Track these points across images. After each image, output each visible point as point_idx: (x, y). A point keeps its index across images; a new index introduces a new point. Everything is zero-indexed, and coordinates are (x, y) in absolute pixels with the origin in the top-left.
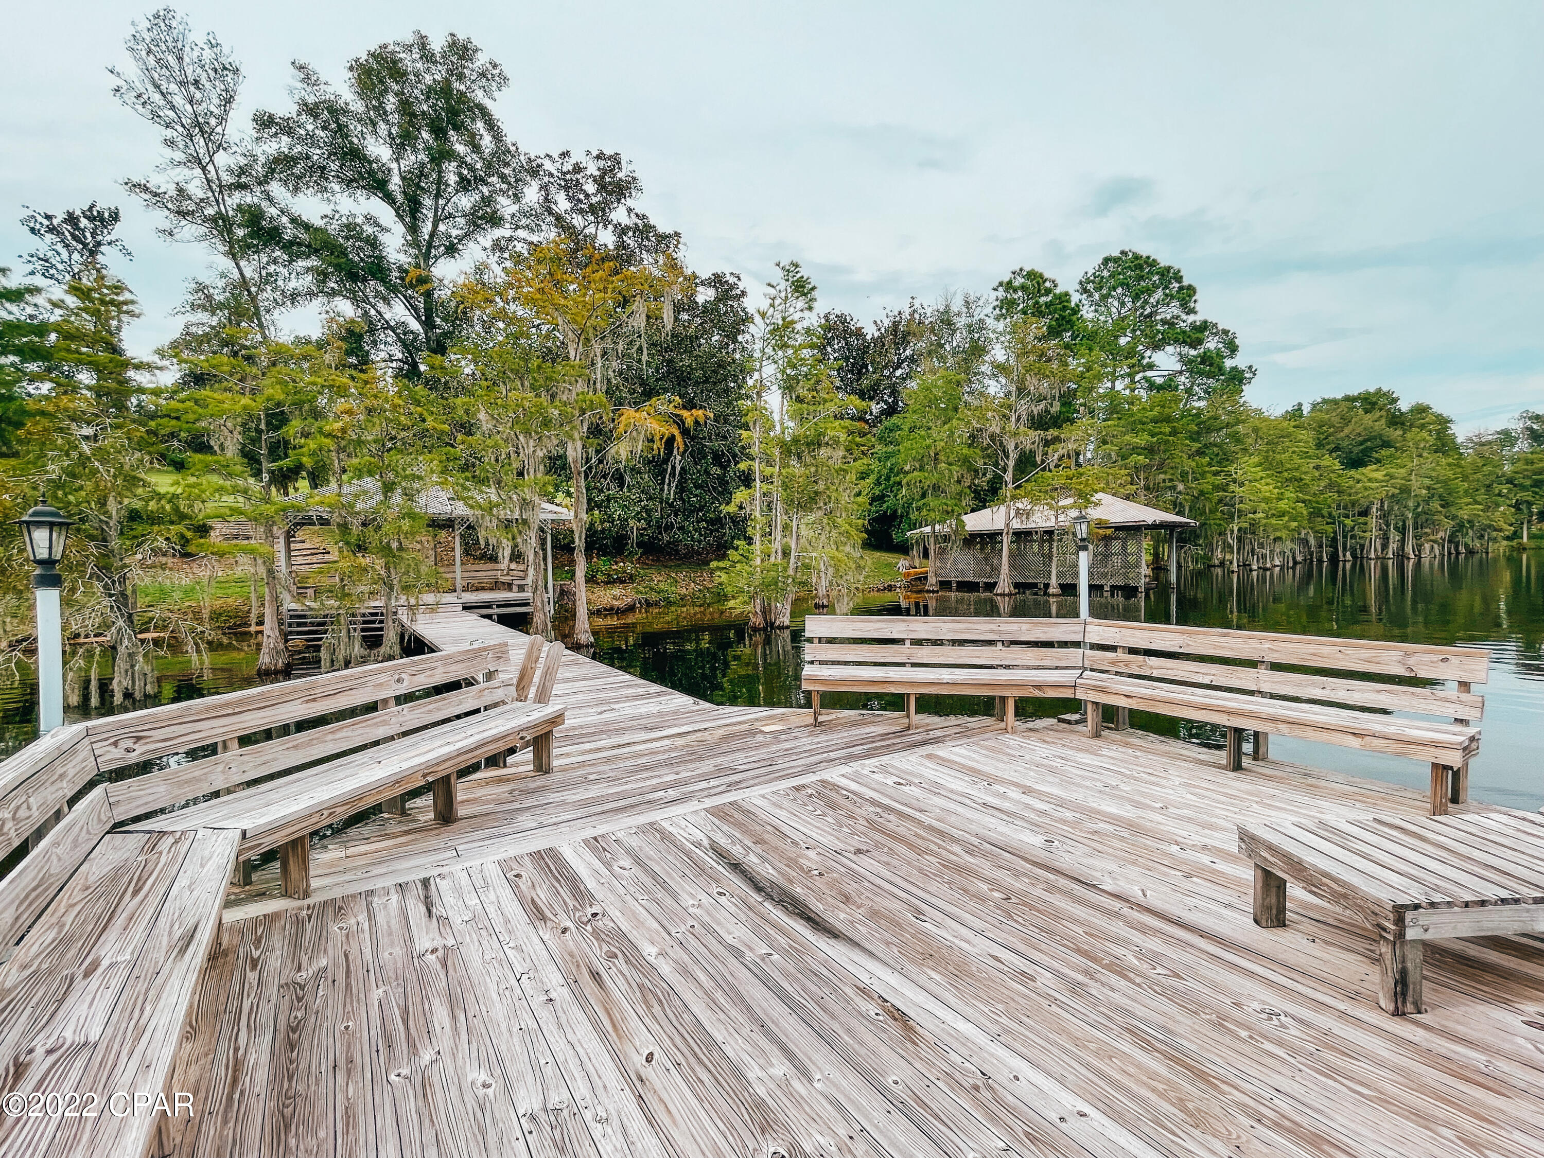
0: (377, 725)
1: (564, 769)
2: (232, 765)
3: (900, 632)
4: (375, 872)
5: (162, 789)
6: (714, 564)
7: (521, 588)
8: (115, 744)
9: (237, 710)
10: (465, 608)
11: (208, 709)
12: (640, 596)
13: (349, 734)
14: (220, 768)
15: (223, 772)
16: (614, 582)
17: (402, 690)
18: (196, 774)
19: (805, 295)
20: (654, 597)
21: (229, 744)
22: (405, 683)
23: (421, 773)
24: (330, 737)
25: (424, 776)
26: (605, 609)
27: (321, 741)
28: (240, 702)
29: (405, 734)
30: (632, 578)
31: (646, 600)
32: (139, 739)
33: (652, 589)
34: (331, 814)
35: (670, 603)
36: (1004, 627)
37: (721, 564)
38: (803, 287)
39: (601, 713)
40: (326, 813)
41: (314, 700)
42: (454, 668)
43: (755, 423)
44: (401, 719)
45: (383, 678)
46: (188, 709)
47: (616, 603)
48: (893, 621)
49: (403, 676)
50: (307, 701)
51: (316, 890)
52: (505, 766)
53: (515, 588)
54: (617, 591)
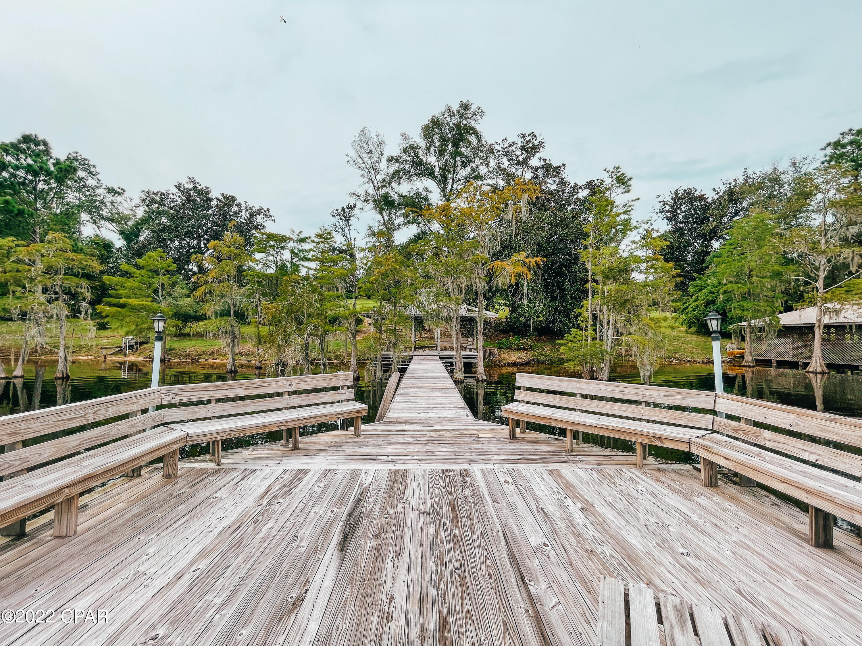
0: (276, 402)
1: (365, 436)
2: (210, 409)
3: (572, 388)
4: (249, 462)
5: (182, 414)
6: (558, 342)
7: (470, 350)
8: (169, 395)
9: (217, 389)
10: (440, 358)
11: (204, 387)
12: (534, 358)
13: (263, 404)
14: (205, 409)
15: (206, 411)
16: (522, 349)
17: (291, 389)
18: (196, 410)
19: (624, 183)
20: (542, 358)
21: (212, 401)
22: (293, 386)
23: (277, 425)
24: (253, 404)
25: (279, 426)
26: (512, 363)
27: (248, 405)
28: (217, 386)
29: (290, 408)
30: (531, 348)
31: (537, 360)
32: (177, 394)
33: (542, 354)
34: (229, 434)
35: (552, 363)
36: (646, 392)
37: (562, 342)
38: (624, 179)
39: (419, 413)
40: (227, 433)
41: (248, 389)
42: (320, 382)
43: (588, 261)
44: (288, 401)
45: (282, 383)
46: (196, 386)
47: (518, 360)
48: (568, 381)
49: (293, 383)
50: (246, 389)
51: (222, 464)
52: (347, 430)
53: (468, 350)
54: (520, 354)
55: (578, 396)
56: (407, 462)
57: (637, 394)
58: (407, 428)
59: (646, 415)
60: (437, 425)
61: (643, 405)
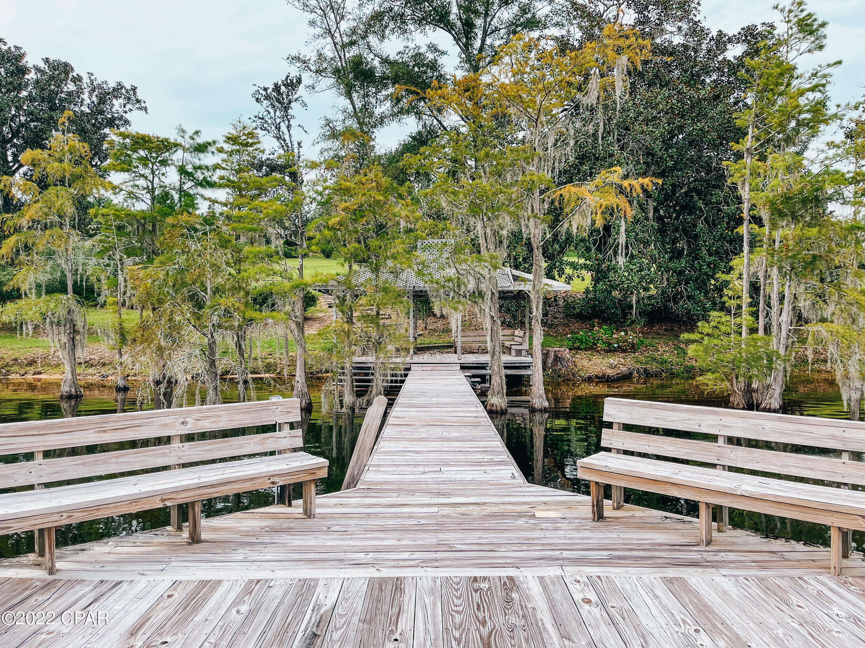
0: (158, 456)
1: (324, 517)
2: (32, 470)
3: (710, 426)
4: (107, 568)
6: (685, 336)
7: (519, 353)
9: (42, 432)
10: (462, 368)
11: (21, 430)
12: (638, 366)
13: (132, 460)
14: (23, 471)
15: (25, 474)
17: (185, 430)
18: (7, 472)
19: (811, 33)
20: (654, 367)
21: (36, 455)
22: (189, 426)
23: (159, 498)
24: (114, 460)
25: (163, 500)
26: (597, 377)
27: (104, 462)
28: (44, 427)
29: (184, 466)
30: (633, 348)
31: (645, 370)
33: (654, 359)
34: (69, 517)
35: (673, 375)
37: (692, 336)
38: (811, 25)
39: (424, 473)
40: (65, 515)
41: (105, 431)
43: (743, 184)
44: (180, 454)
45: (168, 420)
46: (6, 427)
47: (609, 371)
48: (702, 412)
49: (188, 420)
50: (99, 432)
51: (58, 570)
52: (290, 505)
53: (513, 352)
54: (613, 360)
55: (721, 440)
56: (402, 563)
57: (833, 437)
58: (401, 500)
59: (850, 476)
60: (458, 495)
61: (845, 456)
